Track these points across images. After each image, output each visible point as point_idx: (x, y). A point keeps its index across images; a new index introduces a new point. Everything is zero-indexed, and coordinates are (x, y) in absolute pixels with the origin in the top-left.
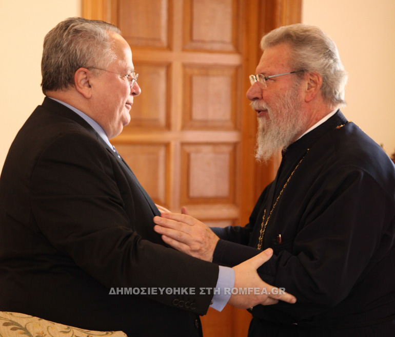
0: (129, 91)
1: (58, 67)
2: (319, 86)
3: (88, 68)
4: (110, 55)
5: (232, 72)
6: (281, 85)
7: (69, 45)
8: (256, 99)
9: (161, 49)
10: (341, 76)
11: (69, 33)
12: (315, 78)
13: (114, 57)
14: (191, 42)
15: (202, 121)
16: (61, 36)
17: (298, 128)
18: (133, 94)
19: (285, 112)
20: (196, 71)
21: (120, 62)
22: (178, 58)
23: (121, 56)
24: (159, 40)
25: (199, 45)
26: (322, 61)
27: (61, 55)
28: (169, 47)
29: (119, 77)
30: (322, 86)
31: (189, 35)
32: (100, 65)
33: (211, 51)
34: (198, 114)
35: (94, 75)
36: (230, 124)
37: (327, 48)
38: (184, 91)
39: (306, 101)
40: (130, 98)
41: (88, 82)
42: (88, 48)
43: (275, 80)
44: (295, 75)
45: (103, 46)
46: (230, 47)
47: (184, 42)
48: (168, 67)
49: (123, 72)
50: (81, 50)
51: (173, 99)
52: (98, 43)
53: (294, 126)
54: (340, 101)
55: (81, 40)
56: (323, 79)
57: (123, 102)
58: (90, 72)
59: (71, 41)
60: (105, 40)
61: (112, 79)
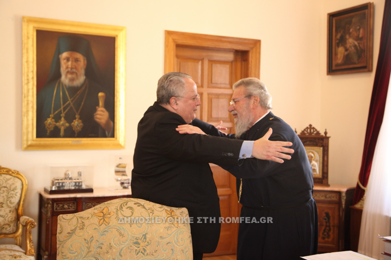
1: (163, 96)
2: (258, 102)
3: (176, 97)
5: (228, 97)
6: (241, 102)
7: (168, 87)
8: (233, 110)
9: (199, 87)
10: (268, 97)
11: (167, 82)
12: (256, 98)
14: (211, 83)
15: (216, 118)
16: (164, 83)
20: (213, 97)
22: (205, 91)
25: (215, 85)
26: (258, 91)
28: (202, 86)
30: (260, 101)
31: (210, 80)
32: (182, 95)
33: (220, 88)
34: (214, 115)
35: (179, 100)
36: (228, 119)
37: (260, 85)
38: (208, 105)
39: (253, 109)
41: (176, 102)
42: (176, 89)
43: (238, 101)
44: (247, 98)
45: (183, 87)
46: (228, 86)
47: (208, 84)
48: (201, 94)
50: (173, 89)
51: (203, 108)
52: (181, 86)
53: (249, 120)
56: (260, 99)
58: (177, 99)
59: (169, 85)
60: (183, 84)
61: (187, 101)
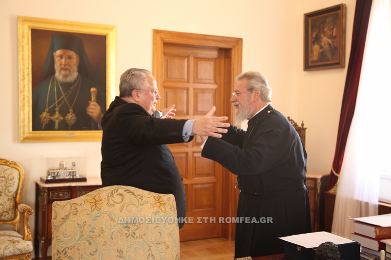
0: (155, 98)
1: (125, 89)
2: (259, 95)
4: (147, 84)
5: (214, 92)
6: (243, 95)
7: (129, 80)
8: (234, 101)
9: (185, 82)
10: (268, 91)
11: (129, 76)
12: (257, 92)
13: (148, 85)
14: (197, 79)
15: (201, 111)
16: (127, 76)
17: (251, 113)
18: (157, 99)
19: (245, 105)
20: (199, 91)
21: (151, 86)
22: (191, 86)
23: (152, 84)
24: (184, 79)
25: (200, 81)
26: (260, 85)
27: (126, 84)
28: (188, 82)
29: (150, 93)
30: (261, 95)
31: (196, 76)
32: (142, 88)
33: (205, 83)
34: (200, 109)
35: (140, 92)
37: (262, 80)
38: (194, 99)
39: (254, 101)
40: (156, 101)
41: (137, 95)
42: (137, 82)
43: (241, 93)
44: (249, 91)
45: (144, 81)
46: (213, 82)
47: (194, 80)
48: (188, 89)
49: (152, 91)
50: (134, 83)
51: (190, 102)
52: (142, 79)
54: (269, 101)
55: (134, 78)
57: (152, 103)
58: (138, 91)
59: (130, 79)
60: (144, 78)
61: (147, 94)
